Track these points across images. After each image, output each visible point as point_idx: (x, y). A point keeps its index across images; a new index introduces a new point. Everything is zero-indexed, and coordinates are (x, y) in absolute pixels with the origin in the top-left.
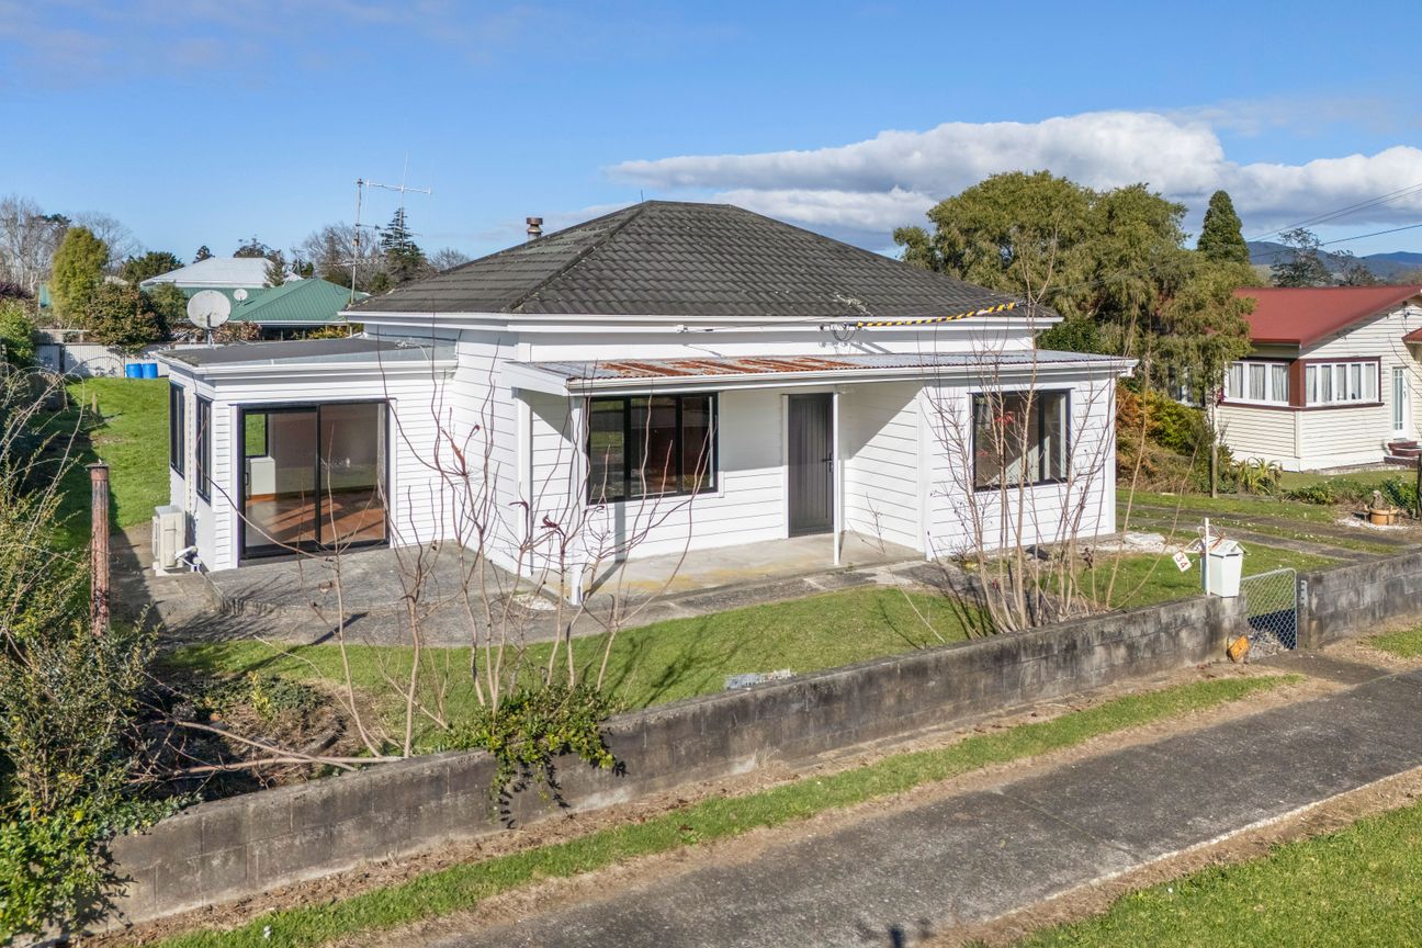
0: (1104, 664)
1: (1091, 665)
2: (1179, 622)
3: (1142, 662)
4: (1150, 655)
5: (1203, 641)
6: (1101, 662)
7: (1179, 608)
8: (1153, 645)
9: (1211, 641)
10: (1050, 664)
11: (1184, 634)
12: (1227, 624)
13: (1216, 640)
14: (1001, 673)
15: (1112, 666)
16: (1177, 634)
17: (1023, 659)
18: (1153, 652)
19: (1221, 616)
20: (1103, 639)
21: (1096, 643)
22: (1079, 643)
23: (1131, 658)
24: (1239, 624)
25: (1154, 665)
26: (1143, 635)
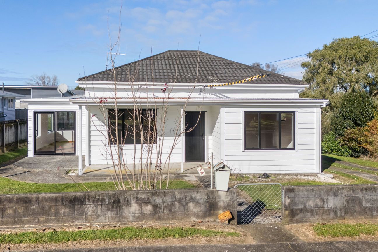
0: (137, 212)
1: (129, 211)
2: (188, 199)
3: (162, 214)
4: (168, 212)
5: (204, 210)
6: (135, 211)
7: (187, 192)
8: (170, 207)
9: (210, 211)
10: (103, 207)
11: (191, 205)
12: (221, 204)
13: (214, 210)
14: (74, 208)
15: (143, 214)
16: (187, 204)
17: (87, 203)
18: (170, 211)
19: (218, 200)
20: (137, 201)
21: (132, 202)
22: (121, 201)
23: (155, 212)
24: (231, 205)
25: (171, 217)
26: (163, 202)
